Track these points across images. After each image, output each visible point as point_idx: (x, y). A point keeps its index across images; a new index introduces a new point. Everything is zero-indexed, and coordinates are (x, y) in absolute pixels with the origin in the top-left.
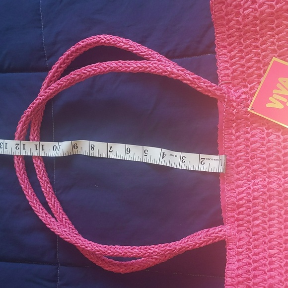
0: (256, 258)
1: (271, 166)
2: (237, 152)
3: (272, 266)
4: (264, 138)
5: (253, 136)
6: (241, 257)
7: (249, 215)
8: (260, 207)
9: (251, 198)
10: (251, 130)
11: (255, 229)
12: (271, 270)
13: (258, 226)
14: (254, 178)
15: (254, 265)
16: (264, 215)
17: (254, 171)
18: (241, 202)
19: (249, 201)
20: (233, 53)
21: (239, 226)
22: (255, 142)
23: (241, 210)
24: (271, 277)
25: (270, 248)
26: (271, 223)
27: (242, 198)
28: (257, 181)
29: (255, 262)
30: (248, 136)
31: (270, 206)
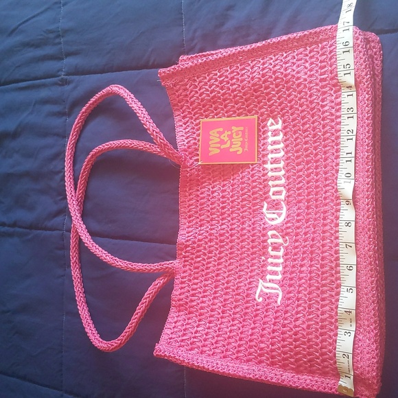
0: (195, 286)
1: (214, 216)
2: (190, 205)
3: (206, 294)
4: (209, 195)
5: (202, 193)
6: (183, 285)
7: (194, 254)
8: (202, 248)
9: (196, 240)
10: (201, 189)
11: (197, 265)
12: (204, 297)
13: (199, 262)
14: (201, 226)
15: (191, 292)
16: (205, 254)
17: (201, 220)
18: (188, 243)
19: (194, 243)
20: (187, 130)
21: (185, 261)
22: (203, 198)
23: (188, 249)
24: (203, 302)
25: (206, 280)
26: (209, 260)
27: (190, 240)
28: (202, 228)
29: (193, 290)
30: (199, 193)
31: (210, 247)
